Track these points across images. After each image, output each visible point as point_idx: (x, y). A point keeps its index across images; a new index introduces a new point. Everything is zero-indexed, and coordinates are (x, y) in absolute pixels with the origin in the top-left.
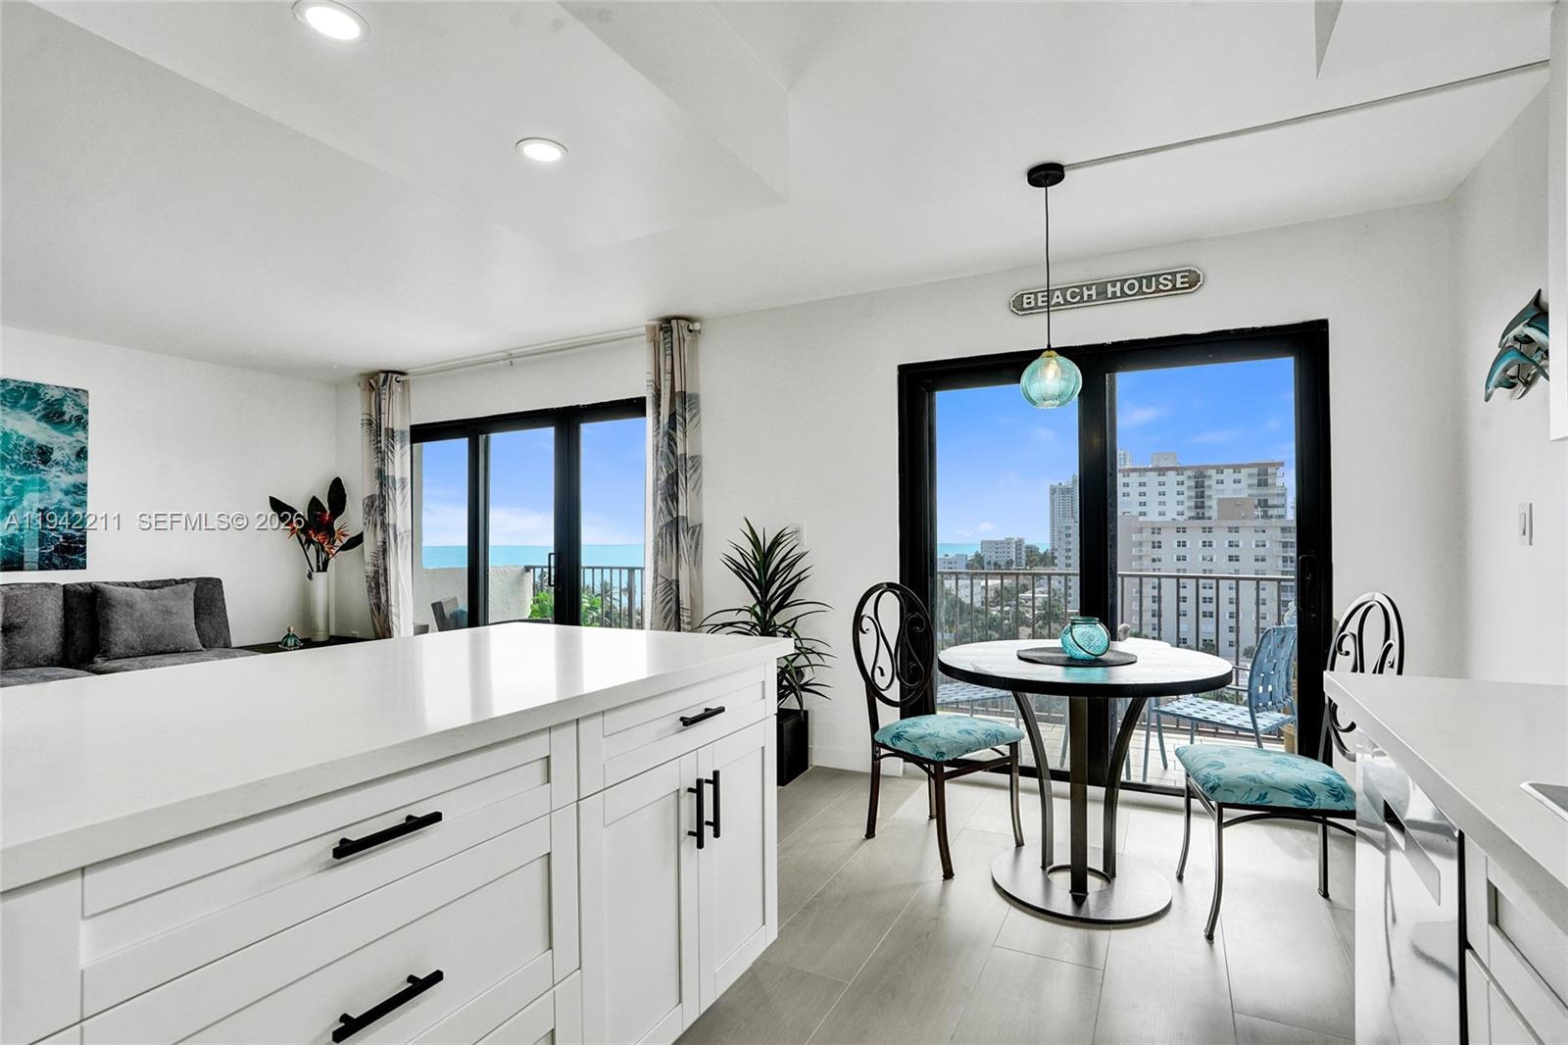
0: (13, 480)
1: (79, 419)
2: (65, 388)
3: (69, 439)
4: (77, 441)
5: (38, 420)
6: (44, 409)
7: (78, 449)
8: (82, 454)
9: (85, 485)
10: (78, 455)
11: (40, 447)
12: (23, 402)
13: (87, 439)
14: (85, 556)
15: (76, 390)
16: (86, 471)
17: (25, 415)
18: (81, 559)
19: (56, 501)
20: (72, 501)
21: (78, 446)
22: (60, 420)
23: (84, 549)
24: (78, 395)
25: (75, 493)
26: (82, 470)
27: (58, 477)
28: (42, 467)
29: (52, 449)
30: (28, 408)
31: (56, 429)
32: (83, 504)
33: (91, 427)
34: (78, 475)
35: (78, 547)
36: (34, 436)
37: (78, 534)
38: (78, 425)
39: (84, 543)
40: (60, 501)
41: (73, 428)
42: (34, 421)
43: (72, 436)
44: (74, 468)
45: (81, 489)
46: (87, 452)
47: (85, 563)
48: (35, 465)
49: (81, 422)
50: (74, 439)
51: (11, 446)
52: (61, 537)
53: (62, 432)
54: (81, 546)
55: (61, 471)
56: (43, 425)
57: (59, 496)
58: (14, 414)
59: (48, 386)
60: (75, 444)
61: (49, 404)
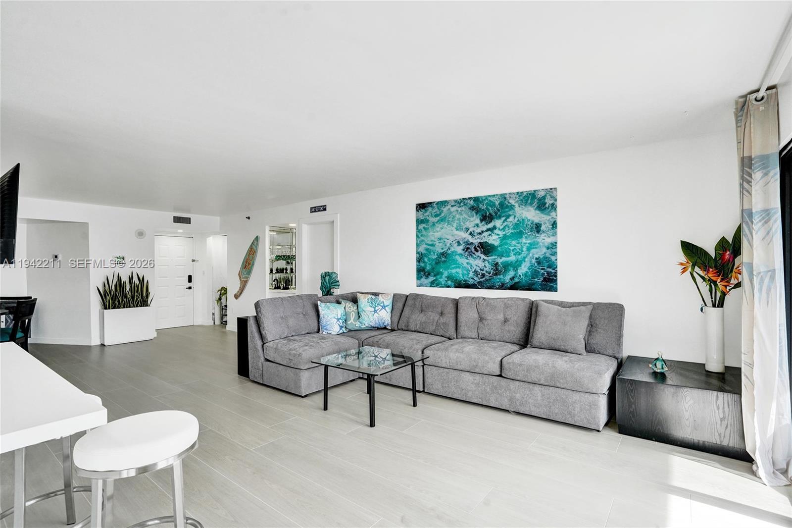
0: (526, 243)
1: (553, 205)
2: (546, 189)
3: (548, 218)
4: (552, 218)
5: (535, 210)
6: (538, 203)
7: (553, 222)
8: (554, 225)
9: (556, 243)
10: (553, 225)
11: (536, 224)
12: (529, 201)
13: (557, 216)
14: (556, 284)
15: (551, 189)
16: (556, 235)
17: (530, 208)
18: (555, 286)
19: (543, 253)
20: (550, 253)
21: (552, 221)
22: (544, 207)
23: (556, 280)
24: (551, 192)
25: (551, 248)
26: (555, 234)
27: (544, 239)
28: (537, 235)
29: (541, 224)
30: (531, 204)
31: (542, 213)
32: (555, 254)
33: (558, 209)
34: (552, 237)
35: (553, 279)
36: (533, 219)
37: (553, 271)
38: (552, 209)
39: (556, 276)
40: (545, 253)
41: (550, 210)
42: (534, 211)
43: (550, 215)
44: (551, 234)
45: (554, 245)
46: (556, 223)
47: (556, 288)
48: (534, 234)
49: (553, 207)
50: (551, 217)
51: (525, 226)
52: (546, 273)
53: (545, 214)
54: (555, 278)
55: (545, 236)
56: (537, 212)
57: (545, 250)
58: (526, 209)
59: (539, 190)
60: (551, 220)
61: (539, 200)
